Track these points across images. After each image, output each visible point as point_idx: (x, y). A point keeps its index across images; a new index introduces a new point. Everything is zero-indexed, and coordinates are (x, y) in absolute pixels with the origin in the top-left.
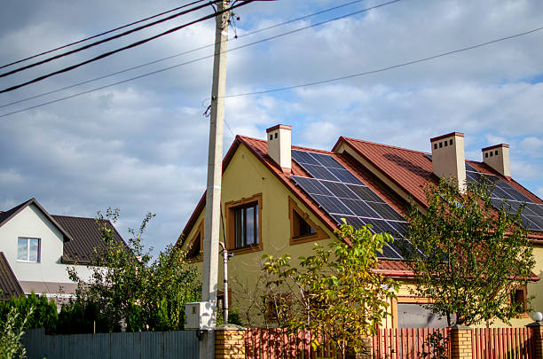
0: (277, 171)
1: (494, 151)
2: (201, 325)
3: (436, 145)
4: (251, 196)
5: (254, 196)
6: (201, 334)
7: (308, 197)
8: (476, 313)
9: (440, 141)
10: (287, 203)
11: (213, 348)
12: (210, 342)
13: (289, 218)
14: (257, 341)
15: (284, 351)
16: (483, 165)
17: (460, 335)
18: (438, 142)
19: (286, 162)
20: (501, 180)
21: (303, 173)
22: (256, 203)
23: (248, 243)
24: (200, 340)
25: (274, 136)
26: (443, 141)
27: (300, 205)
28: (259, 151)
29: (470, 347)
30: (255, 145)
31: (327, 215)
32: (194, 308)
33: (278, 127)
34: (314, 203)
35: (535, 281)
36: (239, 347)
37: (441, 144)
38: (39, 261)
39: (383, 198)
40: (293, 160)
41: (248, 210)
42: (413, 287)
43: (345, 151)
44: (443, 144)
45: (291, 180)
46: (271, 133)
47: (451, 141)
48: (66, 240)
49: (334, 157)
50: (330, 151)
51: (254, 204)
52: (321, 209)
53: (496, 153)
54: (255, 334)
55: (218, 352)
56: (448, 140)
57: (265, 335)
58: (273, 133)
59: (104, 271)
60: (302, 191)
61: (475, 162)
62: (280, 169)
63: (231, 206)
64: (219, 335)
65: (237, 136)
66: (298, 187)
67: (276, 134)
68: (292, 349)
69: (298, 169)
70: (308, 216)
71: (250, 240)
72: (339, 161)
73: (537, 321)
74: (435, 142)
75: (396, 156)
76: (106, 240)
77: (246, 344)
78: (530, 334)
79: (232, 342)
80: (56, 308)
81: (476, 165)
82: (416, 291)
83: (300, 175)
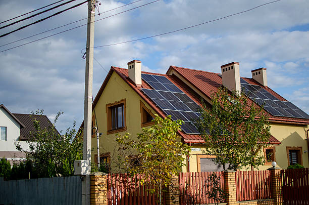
0: (134, 86)
1: (258, 72)
2: (82, 173)
3: (224, 69)
4: (120, 100)
5: (122, 101)
6: (83, 178)
7: (151, 100)
8: (240, 163)
9: (226, 67)
10: (139, 103)
11: (89, 185)
12: (88, 182)
13: (141, 112)
14: (114, 181)
15: (129, 186)
16: (252, 80)
17: (228, 175)
18: (225, 68)
19: (138, 81)
20: (262, 88)
21: (148, 87)
22: (122, 104)
23: (119, 127)
24: (82, 181)
25: (132, 66)
26: (228, 67)
27: (146, 105)
28: (124, 75)
29: (235, 181)
30: (122, 72)
31: (161, 110)
32: (78, 163)
33: (133, 62)
34: (154, 103)
35: (278, 144)
36: (104, 184)
37: (226, 69)
38: (6, 140)
39: (194, 100)
40: (142, 80)
41: (119, 108)
42: (204, 149)
43: (173, 74)
44: (228, 69)
45: (141, 91)
46: (130, 65)
47: (232, 67)
48: (21, 127)
49: (167, 77)
50: (165, 74)
51: (122, 105)
52: (158, 107)
53: (259, 73)
54: (113, 177)
55: (92, 187)
56: (230, 66)
57: (118, 177)
58: (131, 65)
59: (35, 144)
60: (148, 97)
61: (248, 79)
62: (135, 85)
63: (109, 106)
64: (92, 178)
65: (112, 67)
66: (145, 95)
67: (133, 66)
68: (133, 184)
69: (146, 85)
70: (151, 111)
71: (120, 125)
72: (169, 79)
73: (274, 166)
74: (223, 68)
75: (202, 76)
76: (36, 127)
77: (108, 182)
78: (269, 174)
79: (99, 182)
80: (10, 166)
81: (248, 80)
82: (206, 152)
83: (147, 88)
